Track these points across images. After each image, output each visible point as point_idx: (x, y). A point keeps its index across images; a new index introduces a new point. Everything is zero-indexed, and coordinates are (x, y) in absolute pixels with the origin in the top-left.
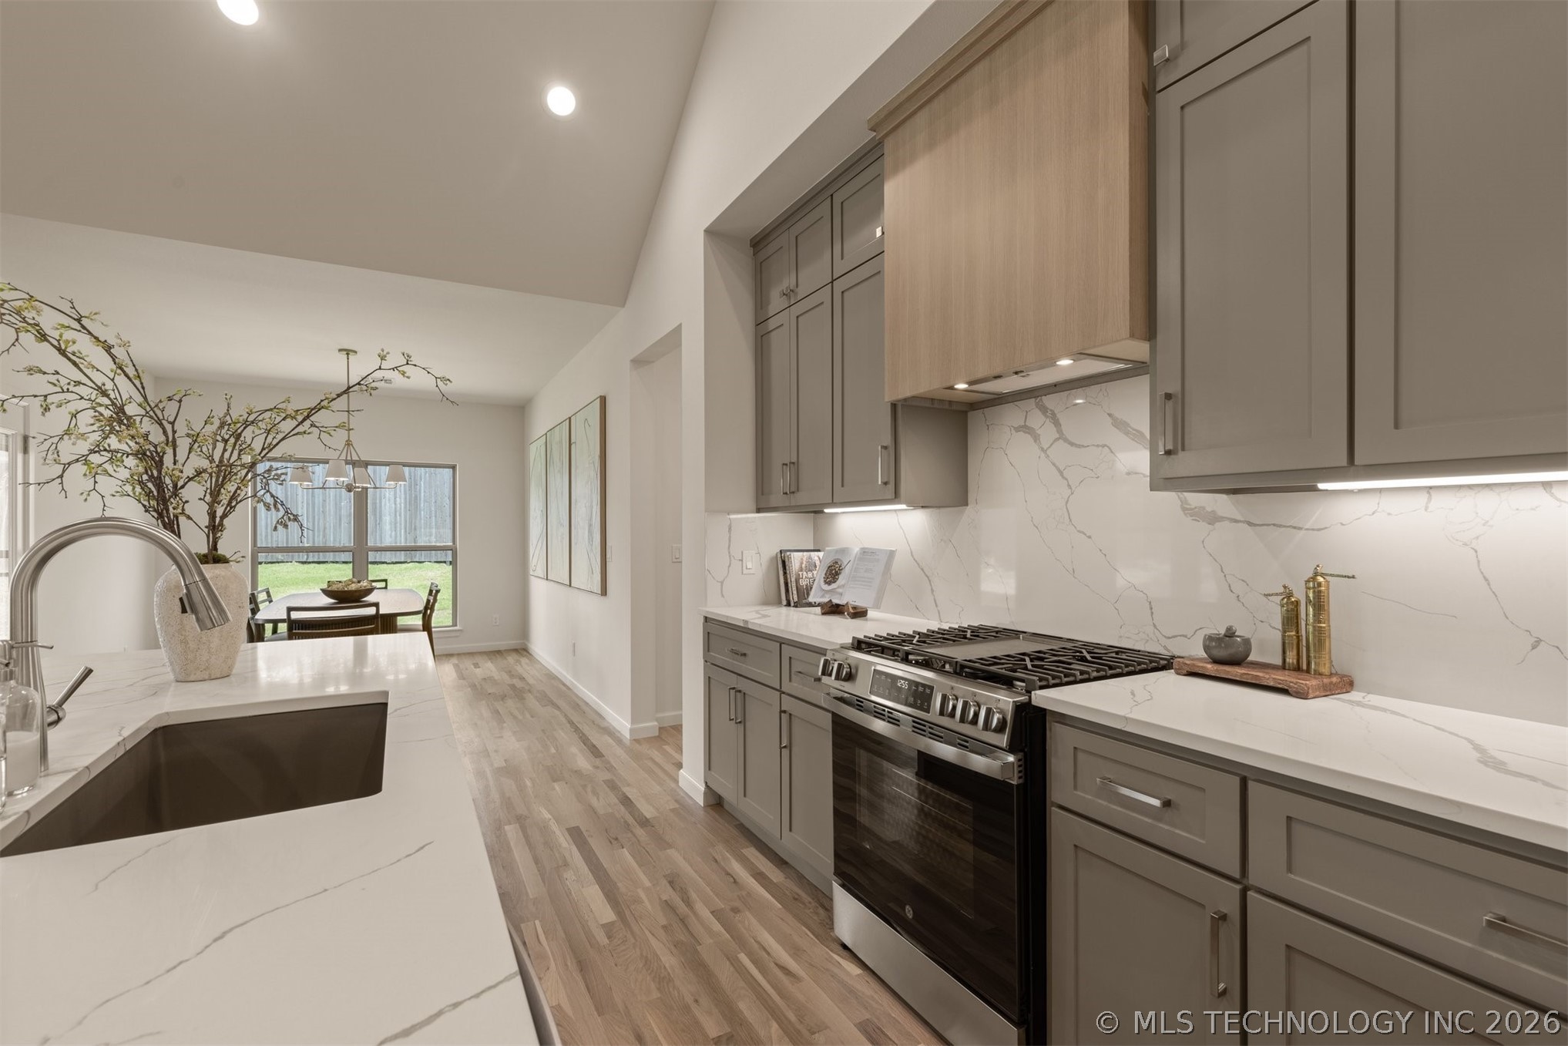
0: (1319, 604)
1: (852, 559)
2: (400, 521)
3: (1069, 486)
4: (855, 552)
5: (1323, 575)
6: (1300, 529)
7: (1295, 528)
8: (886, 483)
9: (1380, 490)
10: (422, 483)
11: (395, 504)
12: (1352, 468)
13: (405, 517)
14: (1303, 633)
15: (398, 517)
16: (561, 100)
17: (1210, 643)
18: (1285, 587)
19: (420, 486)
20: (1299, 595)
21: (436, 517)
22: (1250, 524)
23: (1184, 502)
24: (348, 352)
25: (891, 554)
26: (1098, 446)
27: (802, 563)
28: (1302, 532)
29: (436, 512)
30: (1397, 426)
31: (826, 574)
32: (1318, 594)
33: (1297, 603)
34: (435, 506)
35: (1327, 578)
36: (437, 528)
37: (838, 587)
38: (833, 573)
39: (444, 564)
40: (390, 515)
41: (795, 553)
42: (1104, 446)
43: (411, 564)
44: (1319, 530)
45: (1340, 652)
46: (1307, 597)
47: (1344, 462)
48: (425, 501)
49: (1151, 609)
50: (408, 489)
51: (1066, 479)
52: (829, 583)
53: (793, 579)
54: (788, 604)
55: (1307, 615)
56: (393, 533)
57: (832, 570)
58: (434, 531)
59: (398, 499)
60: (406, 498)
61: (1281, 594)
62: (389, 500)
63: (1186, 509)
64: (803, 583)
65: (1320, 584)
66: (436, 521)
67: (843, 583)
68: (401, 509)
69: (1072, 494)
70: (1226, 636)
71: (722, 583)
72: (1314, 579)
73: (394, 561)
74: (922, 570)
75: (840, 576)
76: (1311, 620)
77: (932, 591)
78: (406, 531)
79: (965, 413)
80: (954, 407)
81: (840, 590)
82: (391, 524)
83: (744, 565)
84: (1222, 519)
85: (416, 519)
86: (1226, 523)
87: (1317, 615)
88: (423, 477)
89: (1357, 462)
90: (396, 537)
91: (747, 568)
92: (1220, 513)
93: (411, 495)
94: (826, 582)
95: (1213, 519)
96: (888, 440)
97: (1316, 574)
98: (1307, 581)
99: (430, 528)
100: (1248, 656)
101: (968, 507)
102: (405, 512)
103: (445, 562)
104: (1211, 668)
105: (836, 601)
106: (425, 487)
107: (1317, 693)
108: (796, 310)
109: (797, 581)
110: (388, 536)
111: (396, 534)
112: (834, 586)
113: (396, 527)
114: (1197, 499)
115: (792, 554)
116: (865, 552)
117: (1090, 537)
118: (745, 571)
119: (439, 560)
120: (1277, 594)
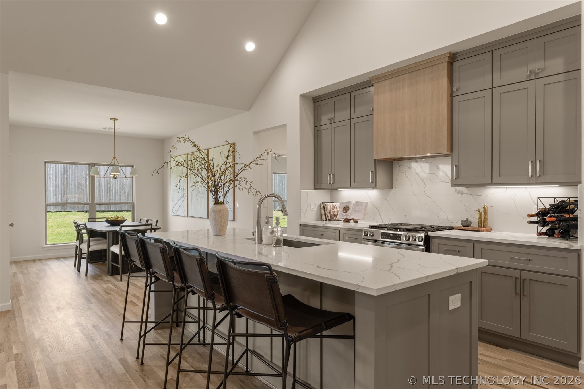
0: (485, 212)
1: (352, 205)
2: (59, 190)
3: (425, 184)
4: (353, 203)
5: (486, 206)
6: (482, 196)
7: (480, 196)
8: (372, 182)
9: (498, 188)
10: (71, 171)
11: (56, 182)
12: (492, 184)
13: (61, 188)
14: (482, 219)
15: (57, 188)
16: (250, 47)
17: (463, 223)
18: (478, 209)
19: (70, 172)
20: (481, 211)
21: (78, 188)
22: (471, 195)
23: (455, 189)
24: (114, 119)
25: (367, 203)
26: (433, 174)
27: (331, 207)
28: (482, 197)
29: (78, 186)
30: (500, 177)
31: (343, 210)
32: (485, 210)
33: (481, 212)
34: (78, 182)
35: (487, 207)
36: (79, 193)
37: (349, 214)
38: (346, 209)
39: (83, 212)
40: (53, 187)
41: (329, 203)
42: (435, 174)
43: (64, 212)
44: (485, 196)
45: (489, 223)
46: (483, 211)
47: (491, 183)
48: (72, 180)
49: (447, 216)
50: (63, 174)
51: (424, 182)
52: (345, 213)
53: (328, 212)
54: (326, 220)
55: (483, 215)
56: (55, 197)
57: (345, 209)
58: (77, 195)
59: (57, 179)
60: (61, 179)
61: (478, 211)
62: (52, 180)
63: (456, 191)
64: (332, 213)
65: (486, 208)
66: (78, 190)
67: (350, 212)
68: (59, 184)
69: (426, 186)
70: (466, 220)
71: (305, 213)
72: (484, 207)
73: (55, 211)
74: (376, 208)
75: (349, 210)
76: (484, 216)
77: (380, 214)
78: (61, 196)
79: (392, 161)
80: (390, 160)
81: (349, 215)
82: (53, 192)
83: (311, 208)
84: (464, 193)
85: (67, 189)
86: (466, 194)
87: (485, 215)
88: (71, 168)
89: (493, 183)
90: (56, 198)
91: (312, 209)
92: (464, 192)
93: (64, 177)
94: (343, 212)
95: (462, 193)
96: (373, 170)
97: (485, 206)
98: (483, 207)
99: (75, 194)
100: (471, 225)
101: (393, 189)
102: (61, 185)
103: (83, 211)
104: (463, 228)
105: (348, 218)
106: (72, 173)
107: (485, 231)
108: (334, 125)
109: (330, 212)
110: (52, 198)
111: (56, 197)
112: (347, 213)
113: (56, 193)
114: (458, 189)
115: (328, 203)
116: (357, 203)
117: (431, 198)
118: (312, 210)
119: (80, 210)
120: (477, 211)
